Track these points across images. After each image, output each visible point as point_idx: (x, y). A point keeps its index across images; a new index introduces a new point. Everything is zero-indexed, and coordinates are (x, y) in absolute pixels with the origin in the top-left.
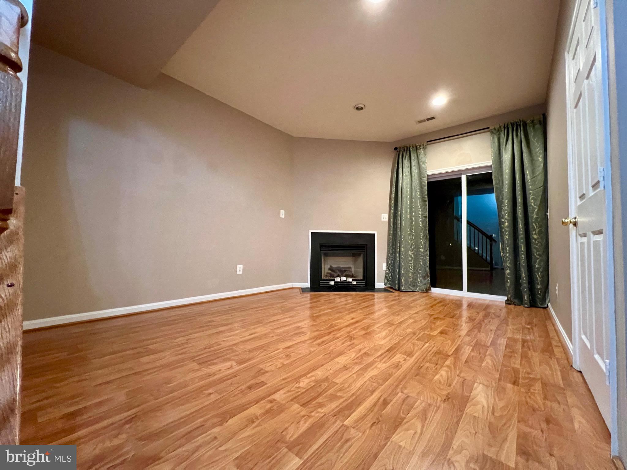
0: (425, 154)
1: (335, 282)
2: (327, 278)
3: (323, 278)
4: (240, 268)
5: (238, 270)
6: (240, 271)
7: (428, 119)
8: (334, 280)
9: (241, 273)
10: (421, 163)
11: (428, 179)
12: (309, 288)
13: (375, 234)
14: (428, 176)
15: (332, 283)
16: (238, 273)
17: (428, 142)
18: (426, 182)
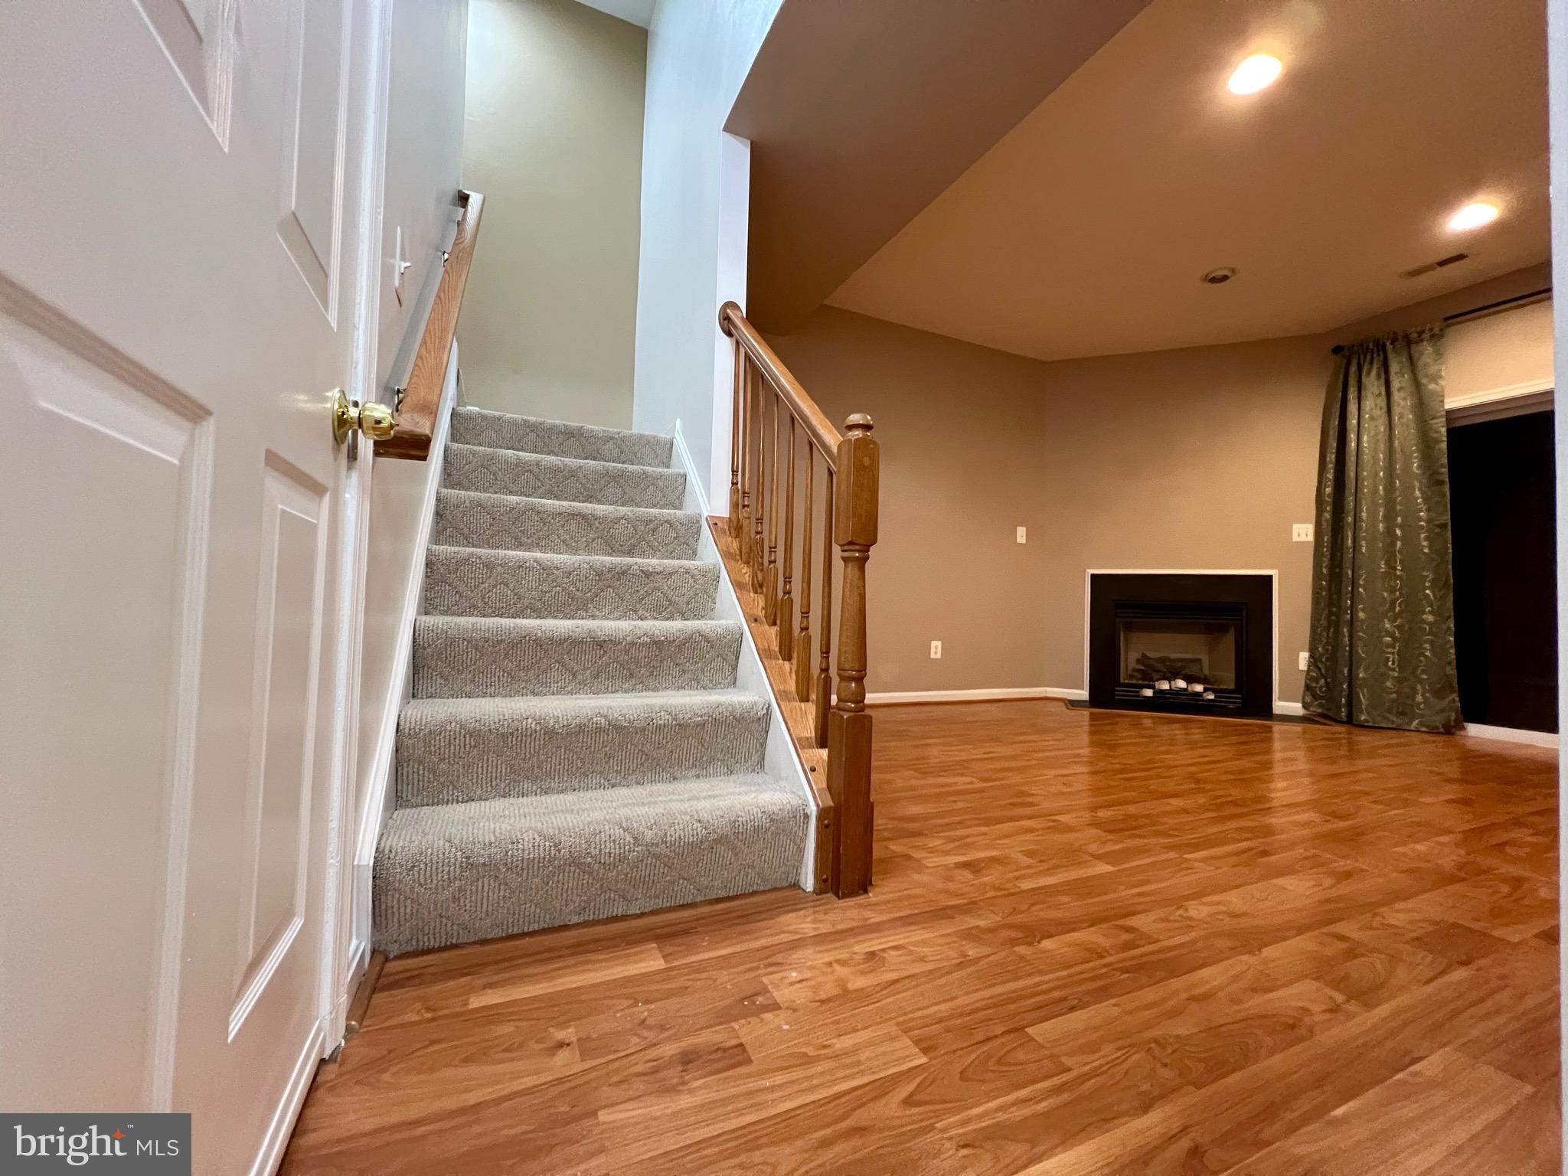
0: (1439, 354)
1: (1154, 693)
2: (1134, 682)
3: (1122, 681)
4: (936, 648)
5: (933, 650)
6: (936, 653)
7: (1442, 264)
8: (1152, 687)
9: (939, 656)
10: (1424, 381)
11: (1448, 421)
12: (1086, 701)
13: (1270, 577)
14: (1449, 412)
15: (1149, 693)
16: (933, 656)
17: (1446, 319)
18: (1444, 430)
